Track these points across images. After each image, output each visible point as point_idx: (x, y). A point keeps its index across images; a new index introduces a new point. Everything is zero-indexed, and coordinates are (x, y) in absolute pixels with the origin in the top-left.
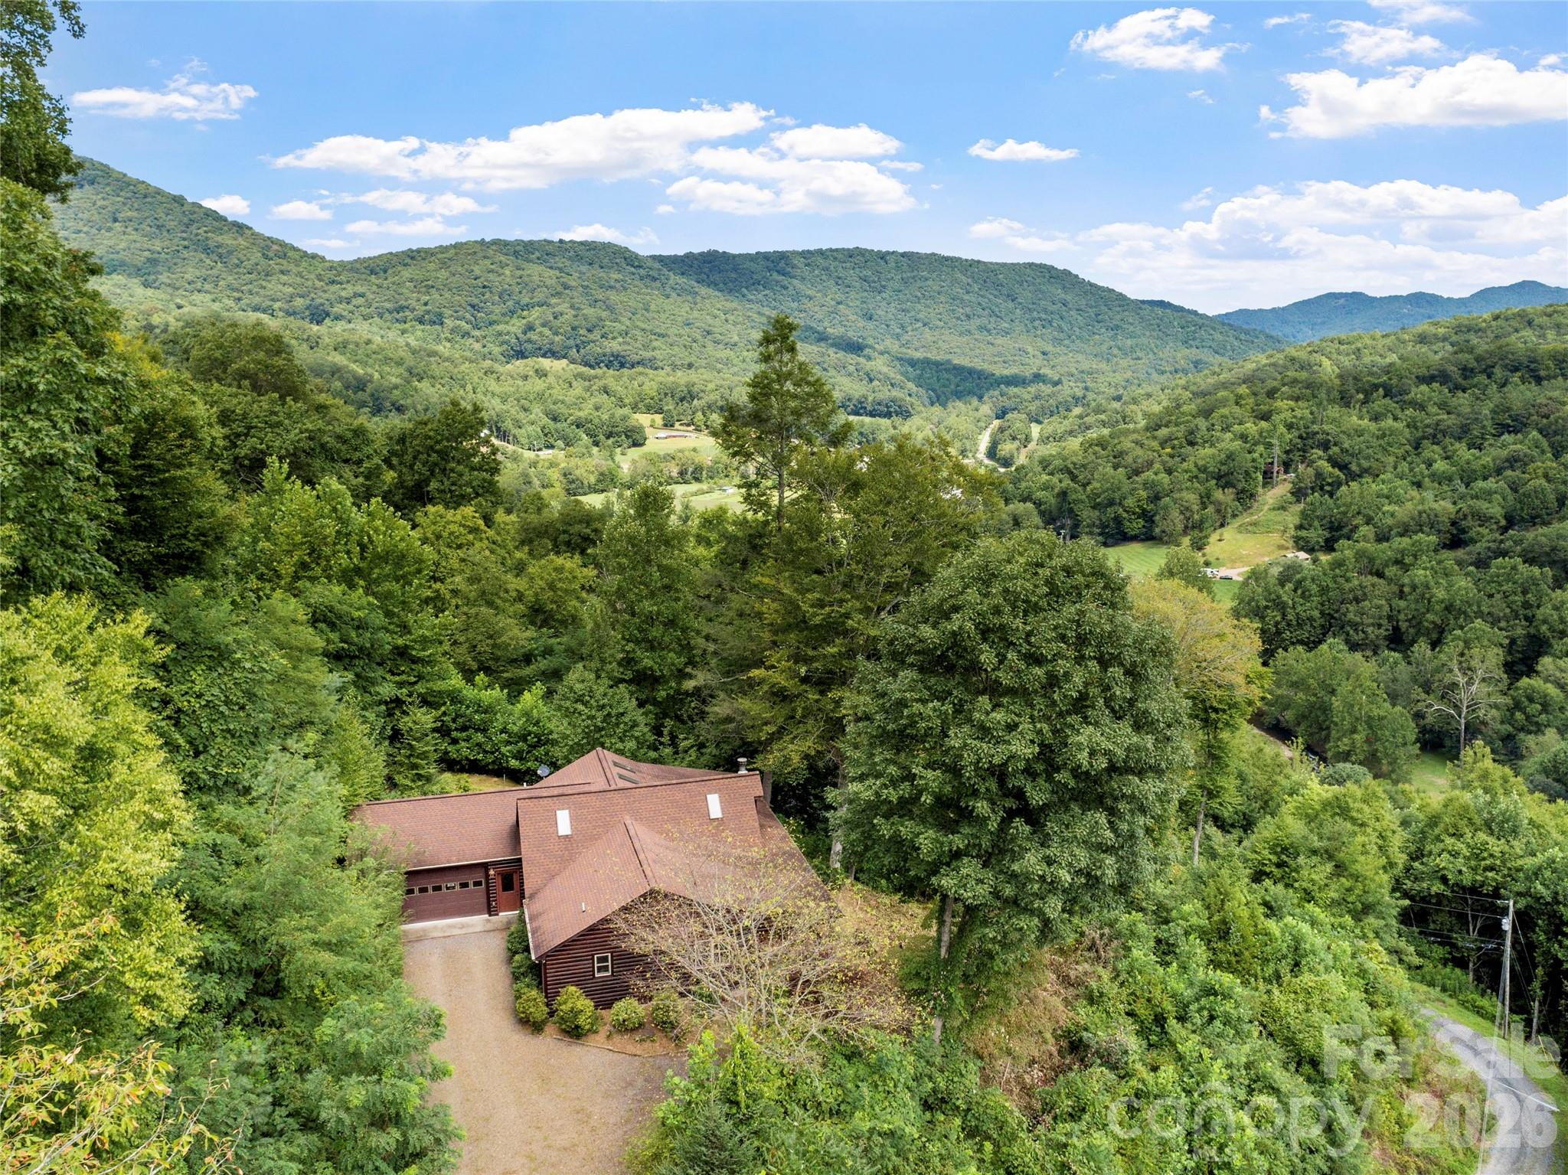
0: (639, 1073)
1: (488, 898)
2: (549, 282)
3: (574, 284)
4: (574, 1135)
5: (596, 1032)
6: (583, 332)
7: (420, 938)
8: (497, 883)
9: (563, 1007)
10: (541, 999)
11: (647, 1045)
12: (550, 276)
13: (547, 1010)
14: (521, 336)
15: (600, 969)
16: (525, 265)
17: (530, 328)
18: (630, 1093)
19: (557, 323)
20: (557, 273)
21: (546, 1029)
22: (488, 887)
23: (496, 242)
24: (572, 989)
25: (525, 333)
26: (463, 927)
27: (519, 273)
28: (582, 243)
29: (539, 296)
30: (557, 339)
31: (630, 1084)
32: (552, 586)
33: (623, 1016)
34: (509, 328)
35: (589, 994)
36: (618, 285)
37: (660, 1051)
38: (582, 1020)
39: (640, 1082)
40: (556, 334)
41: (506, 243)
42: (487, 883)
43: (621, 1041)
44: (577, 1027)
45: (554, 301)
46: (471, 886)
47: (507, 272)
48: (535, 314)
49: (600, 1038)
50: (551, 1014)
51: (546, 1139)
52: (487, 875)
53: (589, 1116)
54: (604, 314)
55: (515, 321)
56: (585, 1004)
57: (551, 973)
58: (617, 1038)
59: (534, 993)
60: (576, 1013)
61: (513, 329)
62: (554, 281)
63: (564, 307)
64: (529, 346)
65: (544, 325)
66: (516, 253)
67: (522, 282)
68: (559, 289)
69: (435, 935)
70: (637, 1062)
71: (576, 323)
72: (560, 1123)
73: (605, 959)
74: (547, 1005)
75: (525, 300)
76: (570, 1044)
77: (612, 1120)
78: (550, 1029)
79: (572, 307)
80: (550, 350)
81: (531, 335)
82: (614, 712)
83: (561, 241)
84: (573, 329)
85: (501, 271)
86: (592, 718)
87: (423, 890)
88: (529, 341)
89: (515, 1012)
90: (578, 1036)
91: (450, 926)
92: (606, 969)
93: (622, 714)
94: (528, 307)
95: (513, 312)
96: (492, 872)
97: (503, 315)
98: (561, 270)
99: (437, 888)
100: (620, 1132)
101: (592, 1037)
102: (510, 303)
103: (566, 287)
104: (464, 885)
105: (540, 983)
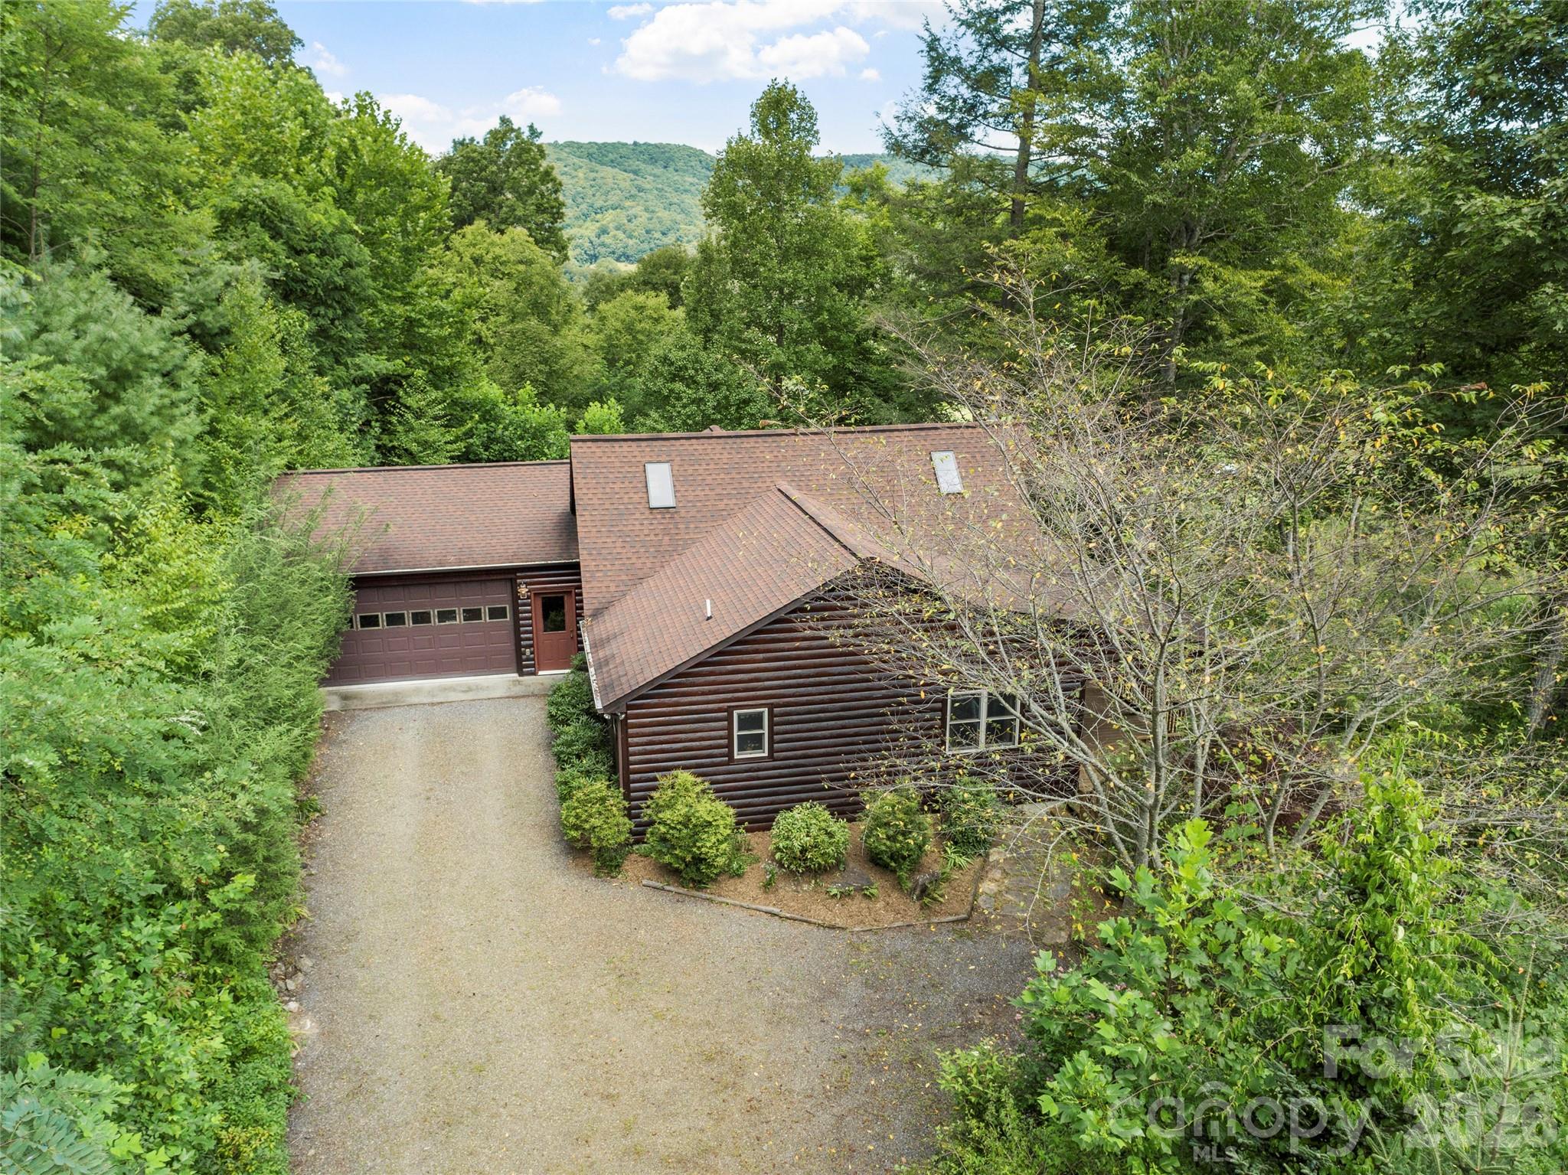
0: (848, 968)
1: (518, 640)
2: (623, 185)
3: (648, 186)
4: (703, 1122)
5: (738, 875)
6: (658, 235)
7: (385, 705)
8: (533, 613)
9: (666, 815)
10: (616, 800)
11: (857, 904)
12: (624, 179)
13: (630, 824)
14: (594, 239)
15: (745, 743)
16: (598, 167)
17: (604, 231)
18: (836, 1014)
19: (631, 226)
20: (632, 176)
21: (627, 865)
22: (516, 619)
23: (569, 144)
24: (685, 777)
25: (598, 236)
26: (469, 690)
27: (593, 175)
28: (656, 146)
29: (613, 199)
30: (631, 242)
31: (830, 992)
32: (630, 329)
33: (800, 840)
34: (582, 231)
35: (723, 793)
36: (693, 189)
37: (888, 919)
38: (708, 844)
39: (854, 989)
40: (630, 237)
41: (580, 146)
42: (516, 613)
43: (795, 896)
44: (699, 860)
45: (628, 204)
46: (486, 617)
47: (581, 175)
48: (609, 218)
49: (749, 888)
50: (638, 835)
51: (627, 1130)
52: (515, 596)
53: (740, 1070)
54: (679, 218)
55: (588, 224)
56: (719, 812)
57: (638, 747)
58: (786, 889)
59: (600, 786)
60: (698, 828)
61: (587, 233)
62: (628, 183)
63: (638, 210)
64: (603, 250)
65: (617, 229)
66: (590, 156)
67: (594, 184)
68: (634, 191)
69: (415, 700)
70: (838, 944)
71: (651, 226)
72: (665, 1084)
73: (755, 721)
74: (629, 813)
75: (599, 203)
76: (680, 899)
77: (799, 1084)
78: (635, 867)
79: (646, 210)
80: (624, 254)
81: (605, 239)
82: (733, 398)
83: (635, 144)
84: (648, 232)
85: (574, 173)
86: (699, 401)
87: (395, 619)
88: (603, 245)
89: (560, 828)
90: (699, 883)
91: (445, 689)
92: (756, 742)
93: (746, 402)
94: (601, 210)
95: (586, 216)
96: (523, 590)
97: (577, 218)
98: (635, 173)
99: (421, 618)
100: (825, 1119)
101: (729, 885)
102: (584, 206)
103: (640, 190)
104: (473, 614)
105: (614, 769)
